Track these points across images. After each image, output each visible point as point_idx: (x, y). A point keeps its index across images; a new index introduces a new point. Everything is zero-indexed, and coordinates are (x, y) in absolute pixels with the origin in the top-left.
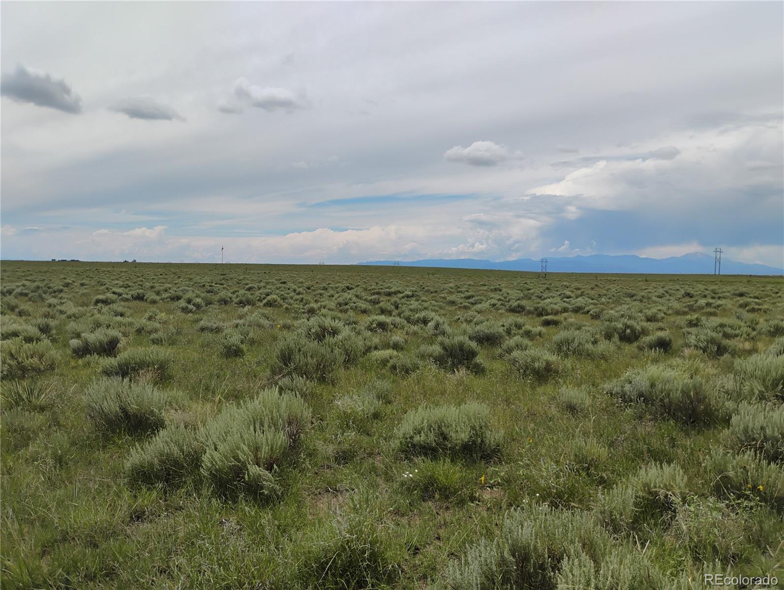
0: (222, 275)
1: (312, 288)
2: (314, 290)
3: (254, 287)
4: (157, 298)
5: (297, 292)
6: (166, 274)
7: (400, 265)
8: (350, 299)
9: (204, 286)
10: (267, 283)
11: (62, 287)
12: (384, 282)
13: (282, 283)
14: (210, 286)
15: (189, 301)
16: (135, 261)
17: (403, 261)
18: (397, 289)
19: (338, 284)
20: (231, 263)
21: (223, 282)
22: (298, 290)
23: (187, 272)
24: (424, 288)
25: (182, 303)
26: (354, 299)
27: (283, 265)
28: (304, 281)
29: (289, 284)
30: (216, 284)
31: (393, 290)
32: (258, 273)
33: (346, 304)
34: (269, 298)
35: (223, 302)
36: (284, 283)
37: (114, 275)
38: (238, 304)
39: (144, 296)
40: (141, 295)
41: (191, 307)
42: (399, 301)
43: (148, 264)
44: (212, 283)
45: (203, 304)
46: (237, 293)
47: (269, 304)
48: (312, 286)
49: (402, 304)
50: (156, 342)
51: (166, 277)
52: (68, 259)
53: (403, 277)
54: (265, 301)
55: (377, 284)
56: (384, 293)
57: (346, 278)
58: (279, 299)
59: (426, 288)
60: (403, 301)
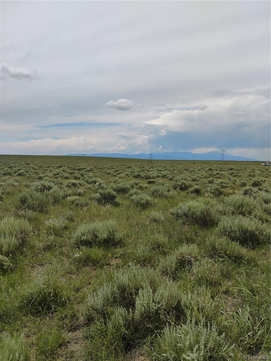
2: (43, 168)
3: (12, 166)
7: (86, 156)
8: (60, 172)
10: (20, 164)
12: (78, 164)
13: (27, 164)
17: (87, 154)
18: (83, 167)
19: (55, 165)
22: (35, 168)
26: (62, 172)
28: (38, 163)
29: (31, 165)
31: (81, 168)
32: (15, 159)
33: (58, 174)
34: (20, 172)
36: (28, 164)
38: (3, 175)
42: (84, 173)
46: (3, 169)
47: (20, 175)
48: (42, 166)
53: (87, 161)
54: (17, 173)
55: (74, 165)
56: (77, 169)
57: (59, 162)
58: (24, 172)
59: (97, 167)
60: (86, 173)
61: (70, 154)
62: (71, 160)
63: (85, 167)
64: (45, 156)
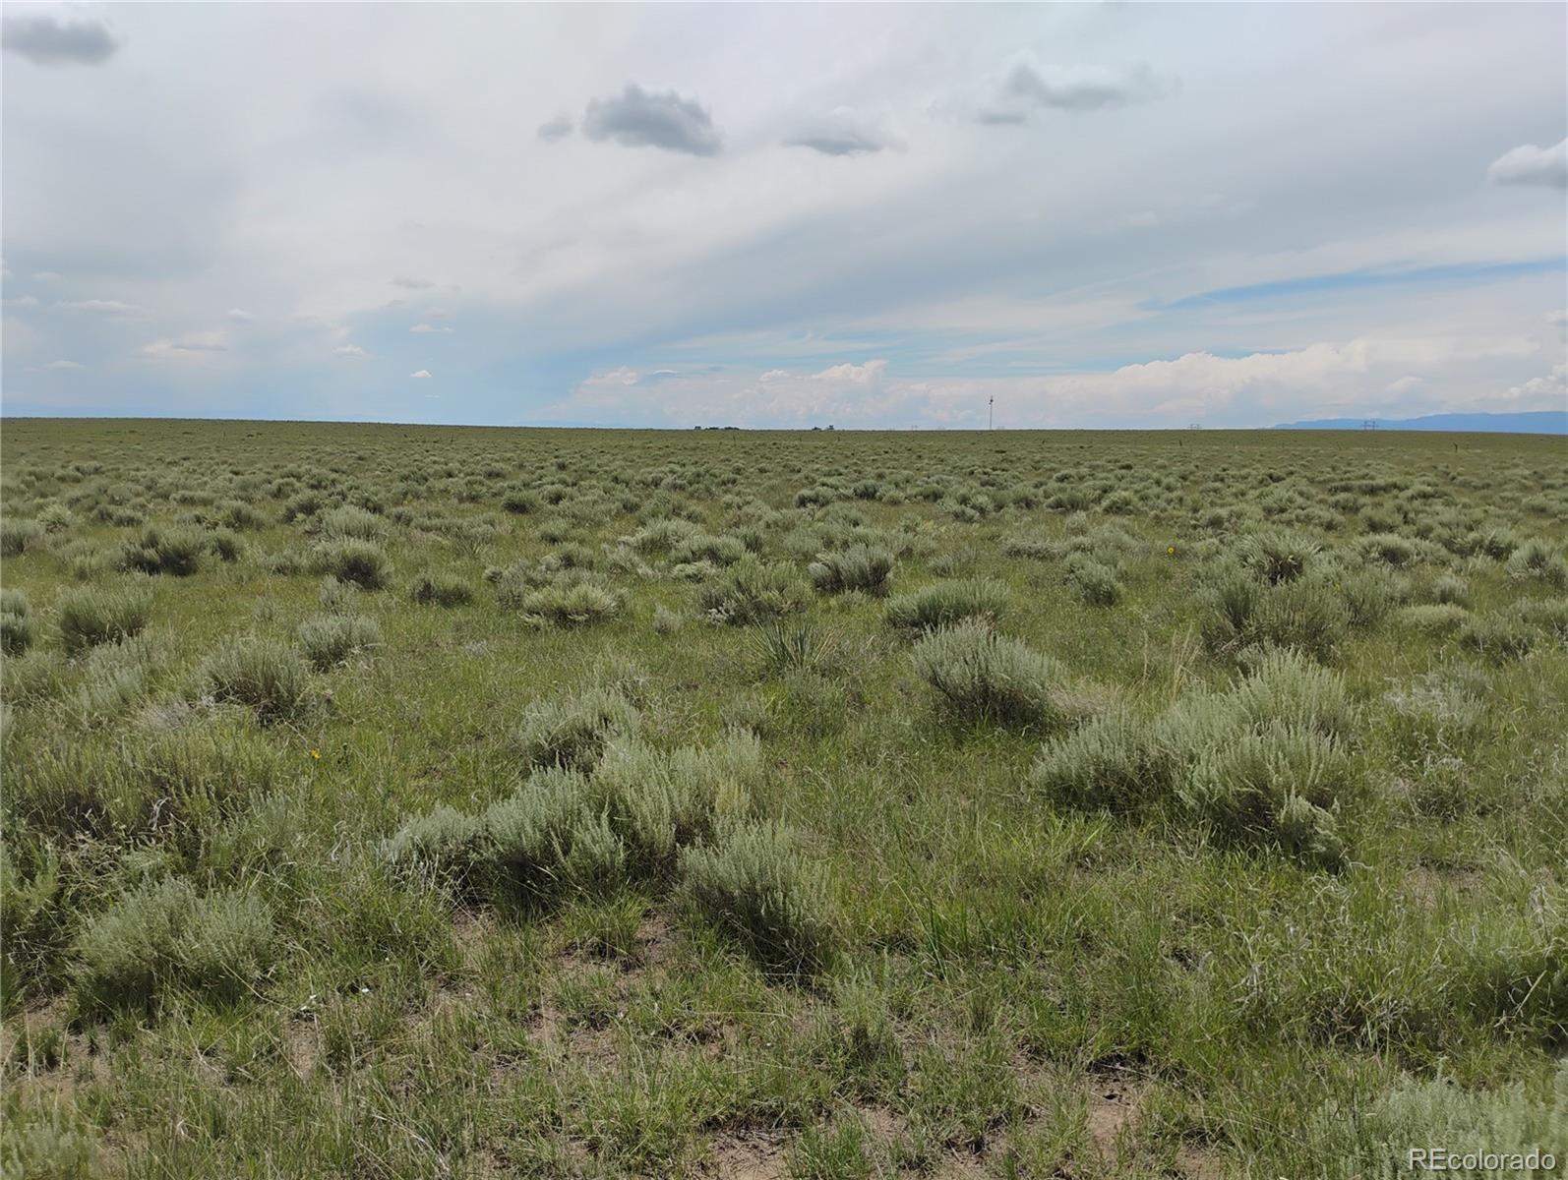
0: (997, 452)
1: (1192, 478)
2: (1195, 483)
3: (1071, 476)
4: (900, 495)
5: (1164, 484)
6: (894, 452)
7: (1380, 428)
8: (1290, 500)
9: (972, 473)
10: (1093, 468)
11: (732, 476)
12: (1349, 465)
13: (1123, 467)
14: (985, 473)
15: (964, 500)
16: (831, 427)
17: (1384, 418)
18: (1390, 480)
19: (1247, 470)
20: (1007, 428)
21: (1005, 465)
22: (1165, 481)
23: (930, 446)
24: (1454, 478)
25: (952, 505)
26: (1300, 500)
27: (1113, 432)
28: (1166, 463)
29: (1139, 470)
30: (994, 470)
31: (1380, 481)
32: (1068, 449)
33: (1282, 510)
34: (1114, 496)
35: (1023, 505)
36: (1129, 467)
37: (806, 454)
38: (1052, 508)
39: (875, 492)
40: (871, 490)
41: (970, 511)
42: (1407, 506)
43: (857, 432)
44: (985, 467)
45: (991, 507)
46: (1044, 487)
47: (1116, 509)
48: (1191, 473)
49: (1417, 513)
50: (942, 572)
51: (895, 456)
52: (722, 426)
53: (1393, 454)
54: (1105, 503)
55: (1334, 469)
56: (1360, 487)
57: (1258, 457)
58: (1135, 499)
59: (1460, 478)
60: (1417, 503)
61: (1299, 423)
62: (1313, 449)
63: (1397, 479)
64: (1184, 431)
